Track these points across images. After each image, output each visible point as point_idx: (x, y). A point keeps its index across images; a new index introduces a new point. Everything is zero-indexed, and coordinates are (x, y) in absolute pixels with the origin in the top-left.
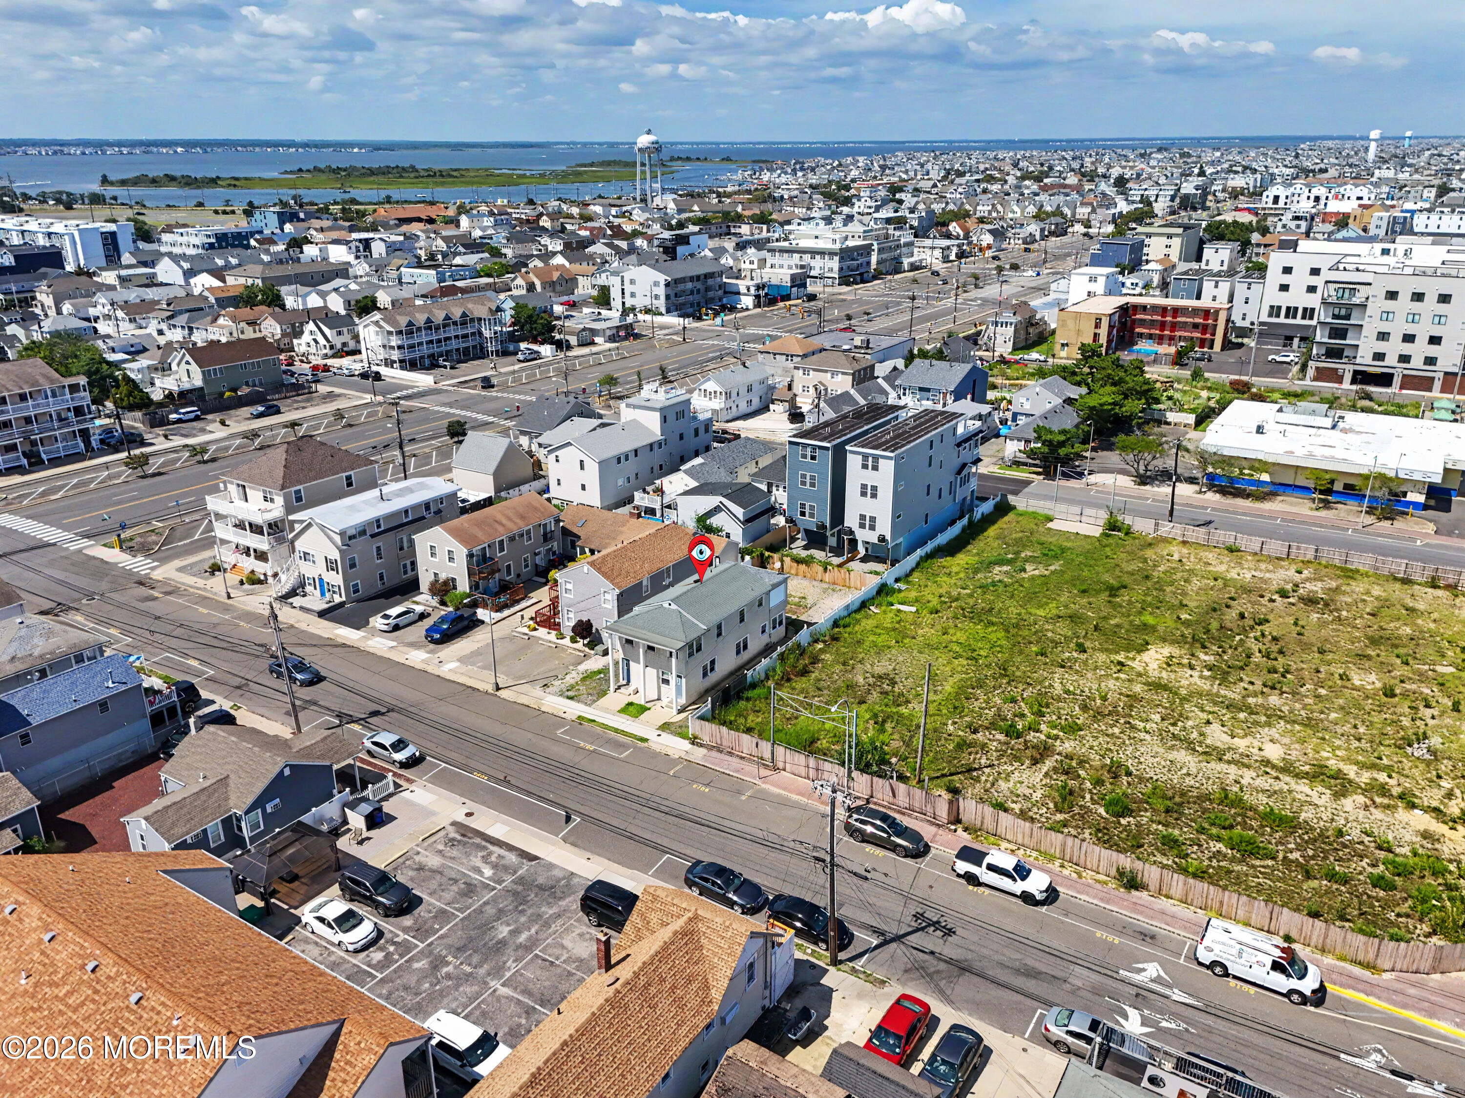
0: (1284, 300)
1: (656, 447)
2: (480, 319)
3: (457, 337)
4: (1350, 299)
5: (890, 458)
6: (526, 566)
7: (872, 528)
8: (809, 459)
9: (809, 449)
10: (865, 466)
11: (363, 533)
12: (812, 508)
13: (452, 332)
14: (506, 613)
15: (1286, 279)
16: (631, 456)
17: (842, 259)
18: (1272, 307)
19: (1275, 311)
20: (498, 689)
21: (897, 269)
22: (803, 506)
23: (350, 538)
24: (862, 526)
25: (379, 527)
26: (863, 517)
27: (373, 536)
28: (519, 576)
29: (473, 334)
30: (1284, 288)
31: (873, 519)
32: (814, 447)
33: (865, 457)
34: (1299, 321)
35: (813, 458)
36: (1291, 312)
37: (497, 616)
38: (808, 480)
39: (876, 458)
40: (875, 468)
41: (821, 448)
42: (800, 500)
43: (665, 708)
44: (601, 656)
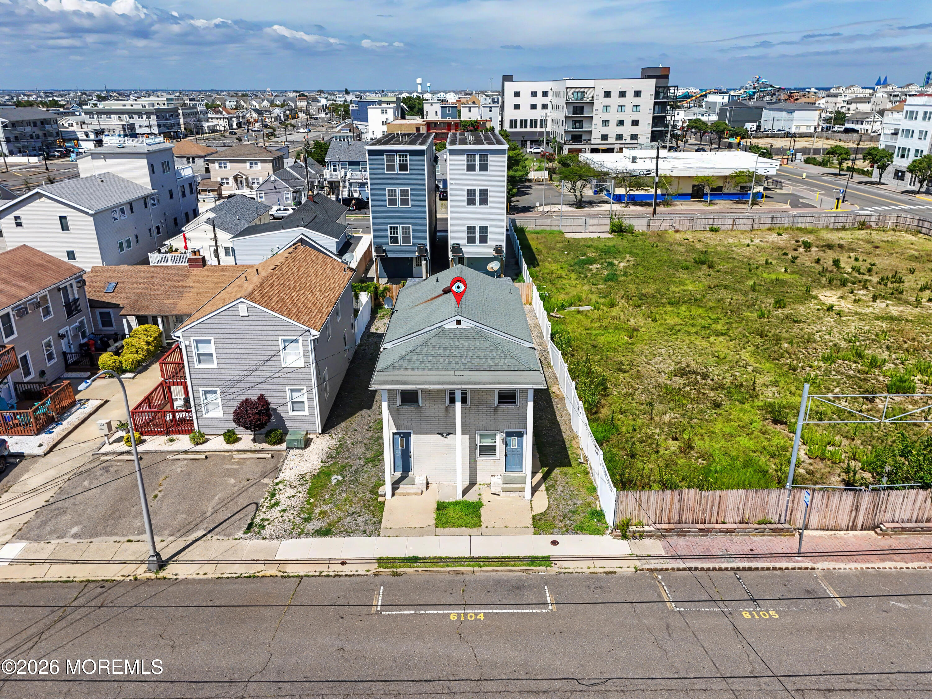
0: (519, 115)
1: (150, 202)
4: (582, 99)
5: (501, 152)
6: (50, 357)
7: (483, 240)
8: (397, 170)
9: (397, 158)
10: (470, 168)
12: (406, 230)
14: (59, 431)
16: (127, 209)
19: (513, 123)
20: (162, 565)
22: (394, 230)
24: (471, 240)
26: (471, 229)
28: (42, 373)
30: (517, 107)
31: (484, 230)
32: (403, 154)
33: (470, 155)
34: (528, 129)
35: (403, 168)
36: (524, 123)
37: (46, 439)
38: (398, 197)
39: (484, 155)
40: (484, 168)
41: (413, 153)
42: (390, 224)
43: (502, 494)
44: (302, 448)
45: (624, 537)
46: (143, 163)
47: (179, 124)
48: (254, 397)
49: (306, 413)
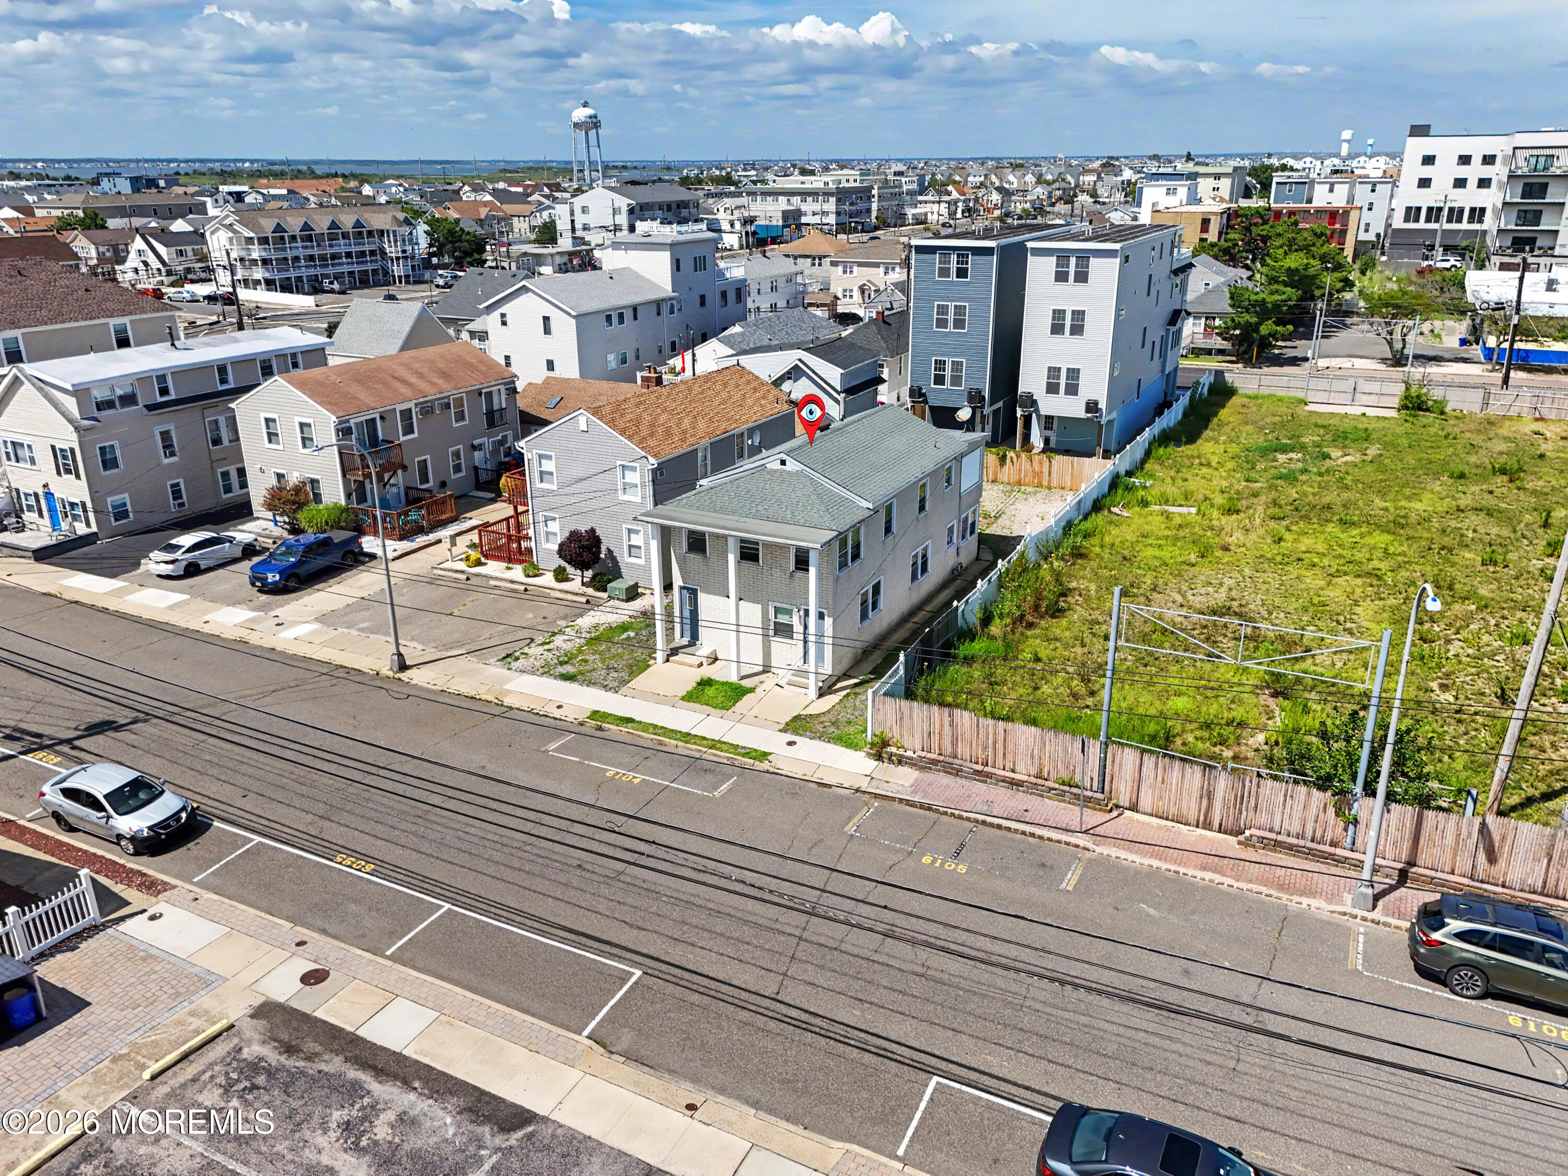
0: (1426, 199)
1: (665, 309)
2: (381, 233)
3: (349, 255)
4: (1545, 169)
5: (1111, 254)
6: (457, 469)
7: (1072, 390)
8: (953, 277)
9: (954, 258)
10: (1061, 277)
11: (129, 400)
12: (957, 366)
13: (342, 247)
14: (421, 540)
15: (1427, 172)
16: (628, 315)
17: (839, 200)
18: (1409, 209)
19: (1412, 213)
20: (403, 667)
21: (901, 220)
22: (940, 365)
23: (100, 406)
24: (1052, 389)
25: (164, 391)
26: (1054, 372)
27: (150, 408)
28: (443, 484)
29: (372, 253)
30: (1424, 183)
31: (1074, 374)
32: (962, 252)
33: (1063, 257)
35: (962, 273)
36: (1434, 213)
37: (406, 545)
38: (951, 317)
39: (1084, 257)
40: (1082, 277)
41: (977, 251)
42: (934, 355)
43: (786, 687)
44: (622, 600)
45: (879, 757)
46: (665, 258)
47: (869, 211)
48: (583, 528)
49: (641, 562)
